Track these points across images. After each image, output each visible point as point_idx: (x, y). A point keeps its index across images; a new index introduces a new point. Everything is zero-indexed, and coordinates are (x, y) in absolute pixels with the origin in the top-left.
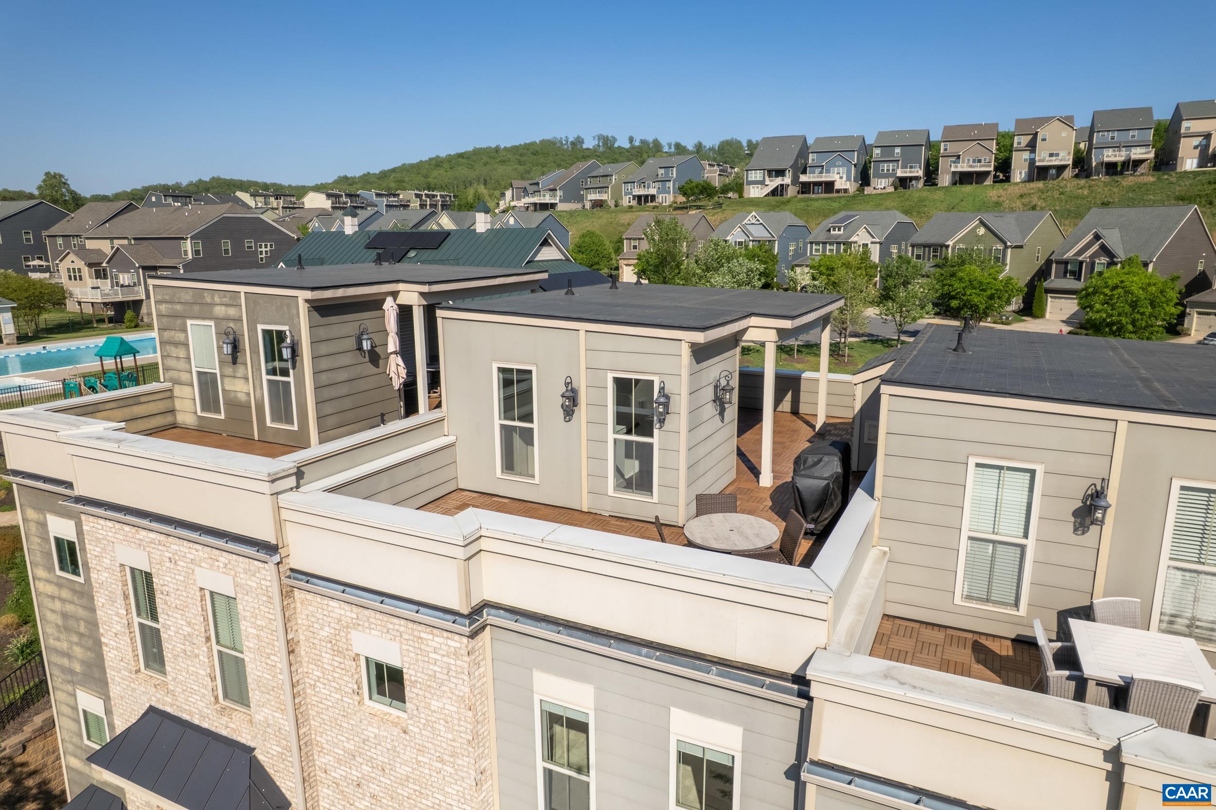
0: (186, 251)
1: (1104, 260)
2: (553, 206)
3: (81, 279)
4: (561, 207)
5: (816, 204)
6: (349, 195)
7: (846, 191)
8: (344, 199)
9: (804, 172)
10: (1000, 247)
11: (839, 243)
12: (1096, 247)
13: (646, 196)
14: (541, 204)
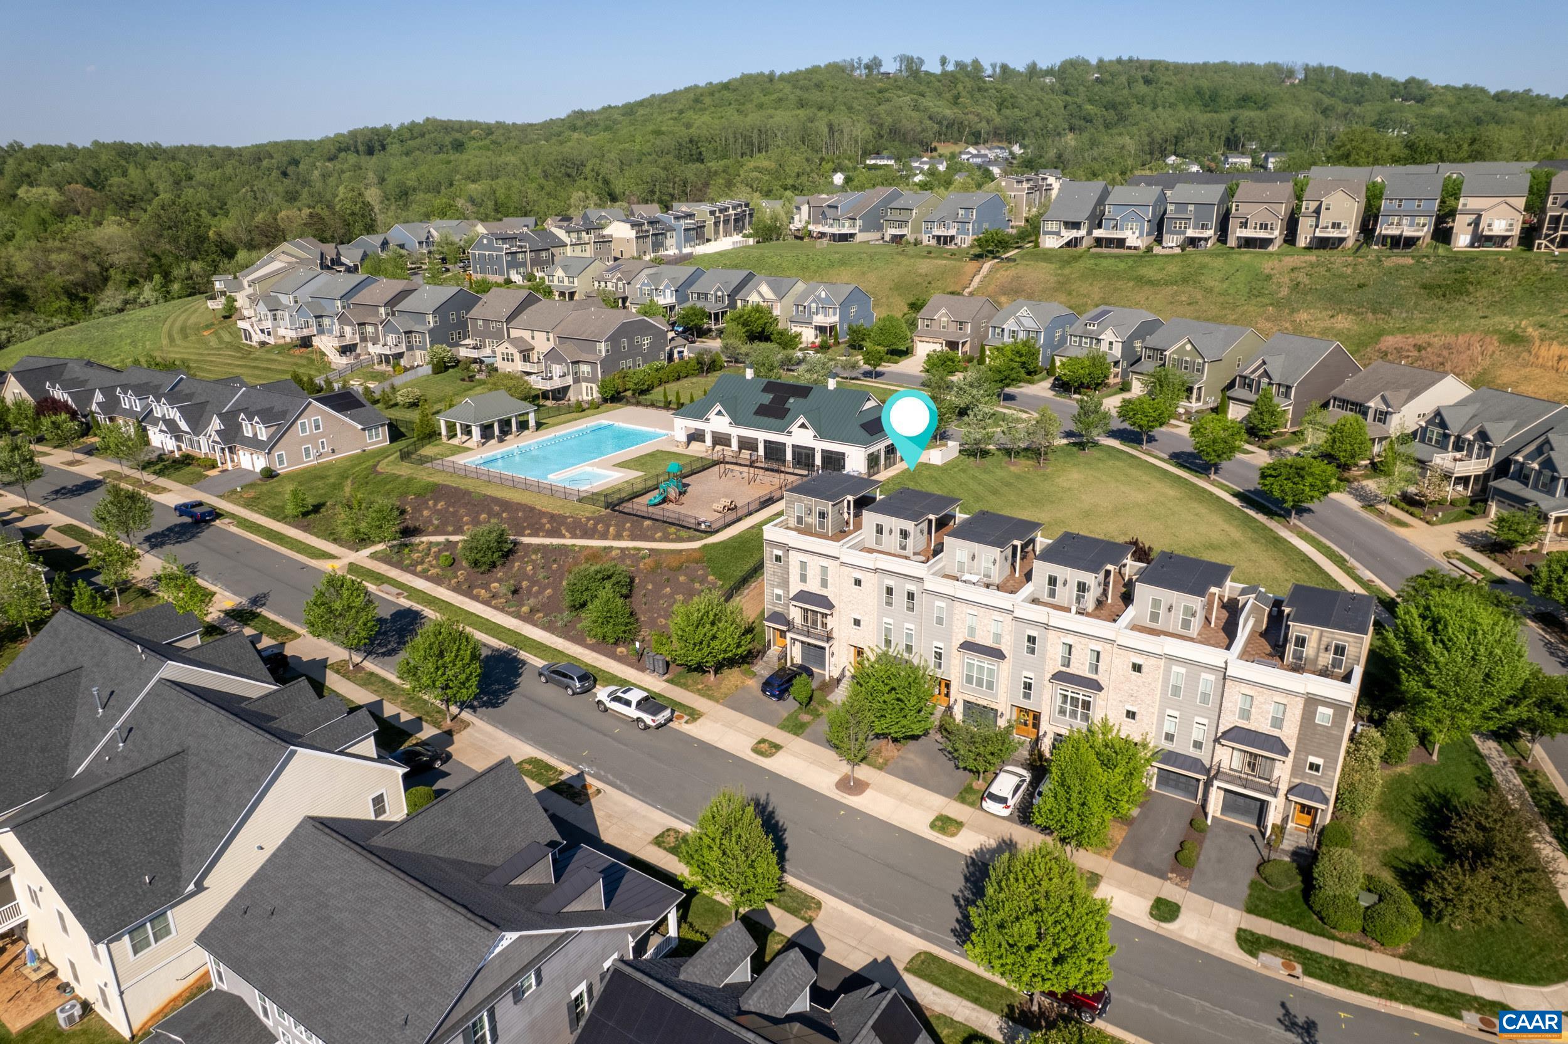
0: (600, 351)
1: (1266, 380)
2: (852, 235)
3: (513, 360)
4: (860, 237)
5: (1105, 263)
6: (651, 223)
7: (1136, 248)
8: (646, 227)
9: (1100, 226)
10: (1201, 361)
11: (1092, 338)
12: (1261, 371)
13: (945, 237)
14: (840, 235)
